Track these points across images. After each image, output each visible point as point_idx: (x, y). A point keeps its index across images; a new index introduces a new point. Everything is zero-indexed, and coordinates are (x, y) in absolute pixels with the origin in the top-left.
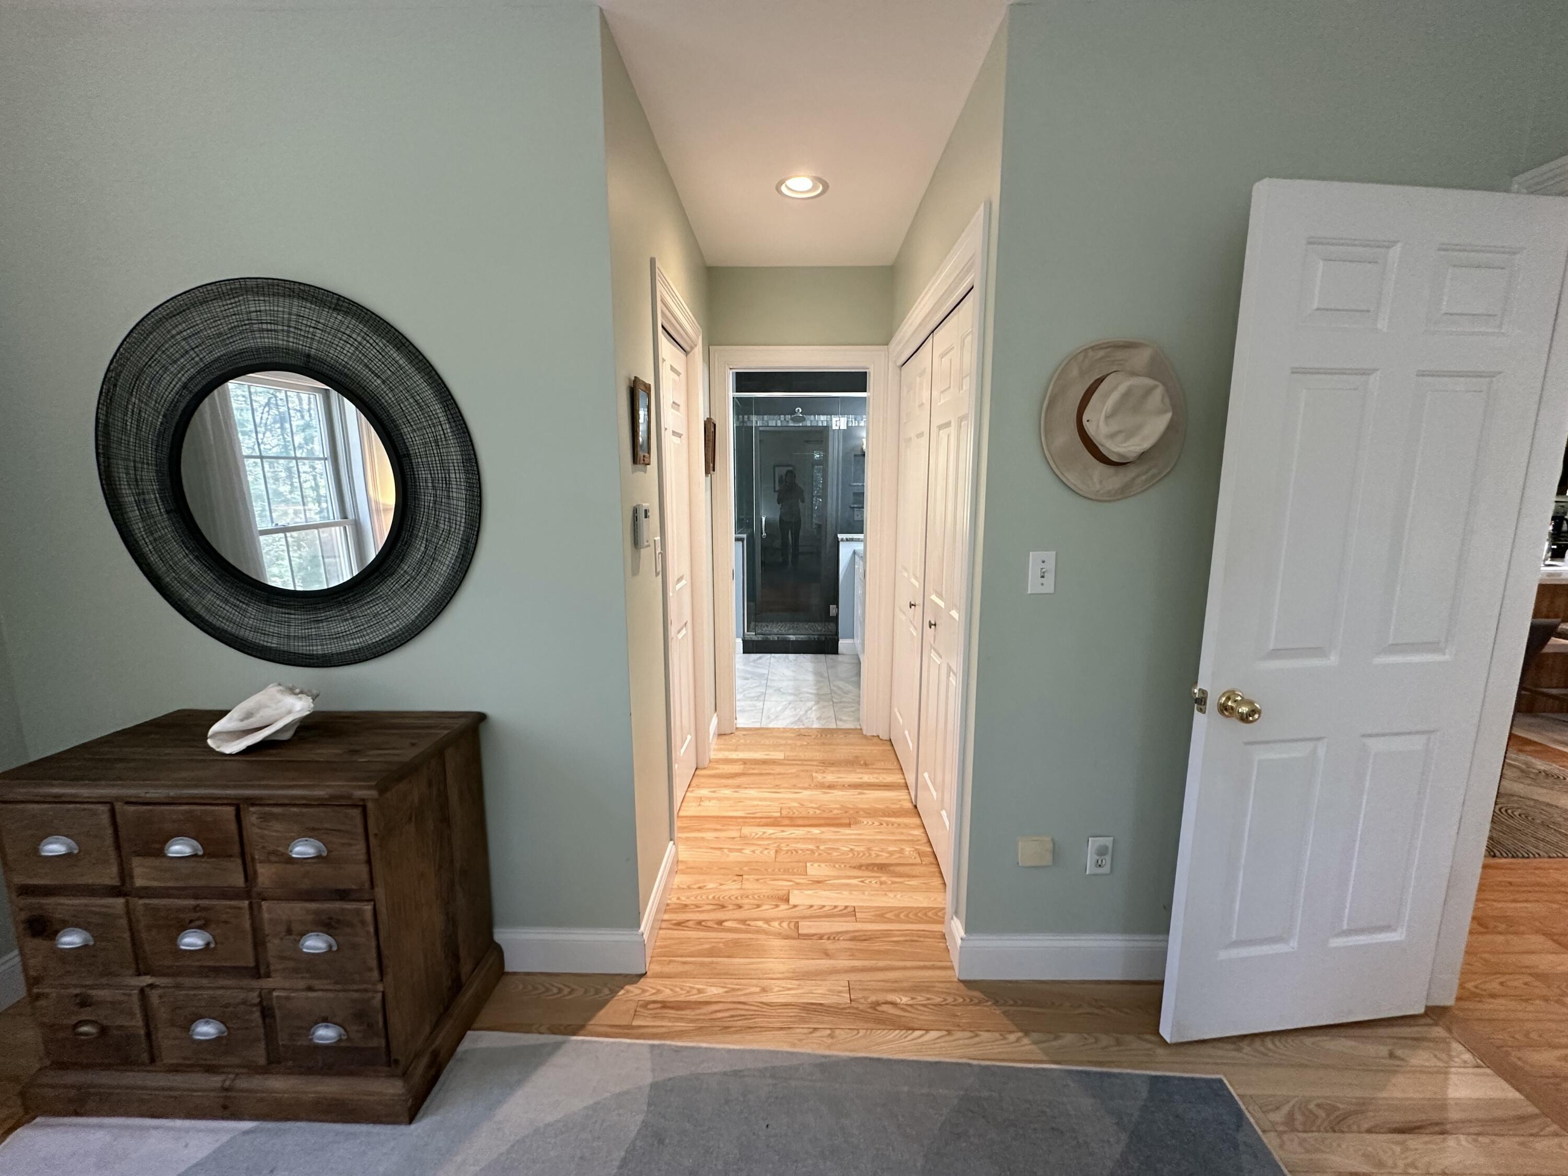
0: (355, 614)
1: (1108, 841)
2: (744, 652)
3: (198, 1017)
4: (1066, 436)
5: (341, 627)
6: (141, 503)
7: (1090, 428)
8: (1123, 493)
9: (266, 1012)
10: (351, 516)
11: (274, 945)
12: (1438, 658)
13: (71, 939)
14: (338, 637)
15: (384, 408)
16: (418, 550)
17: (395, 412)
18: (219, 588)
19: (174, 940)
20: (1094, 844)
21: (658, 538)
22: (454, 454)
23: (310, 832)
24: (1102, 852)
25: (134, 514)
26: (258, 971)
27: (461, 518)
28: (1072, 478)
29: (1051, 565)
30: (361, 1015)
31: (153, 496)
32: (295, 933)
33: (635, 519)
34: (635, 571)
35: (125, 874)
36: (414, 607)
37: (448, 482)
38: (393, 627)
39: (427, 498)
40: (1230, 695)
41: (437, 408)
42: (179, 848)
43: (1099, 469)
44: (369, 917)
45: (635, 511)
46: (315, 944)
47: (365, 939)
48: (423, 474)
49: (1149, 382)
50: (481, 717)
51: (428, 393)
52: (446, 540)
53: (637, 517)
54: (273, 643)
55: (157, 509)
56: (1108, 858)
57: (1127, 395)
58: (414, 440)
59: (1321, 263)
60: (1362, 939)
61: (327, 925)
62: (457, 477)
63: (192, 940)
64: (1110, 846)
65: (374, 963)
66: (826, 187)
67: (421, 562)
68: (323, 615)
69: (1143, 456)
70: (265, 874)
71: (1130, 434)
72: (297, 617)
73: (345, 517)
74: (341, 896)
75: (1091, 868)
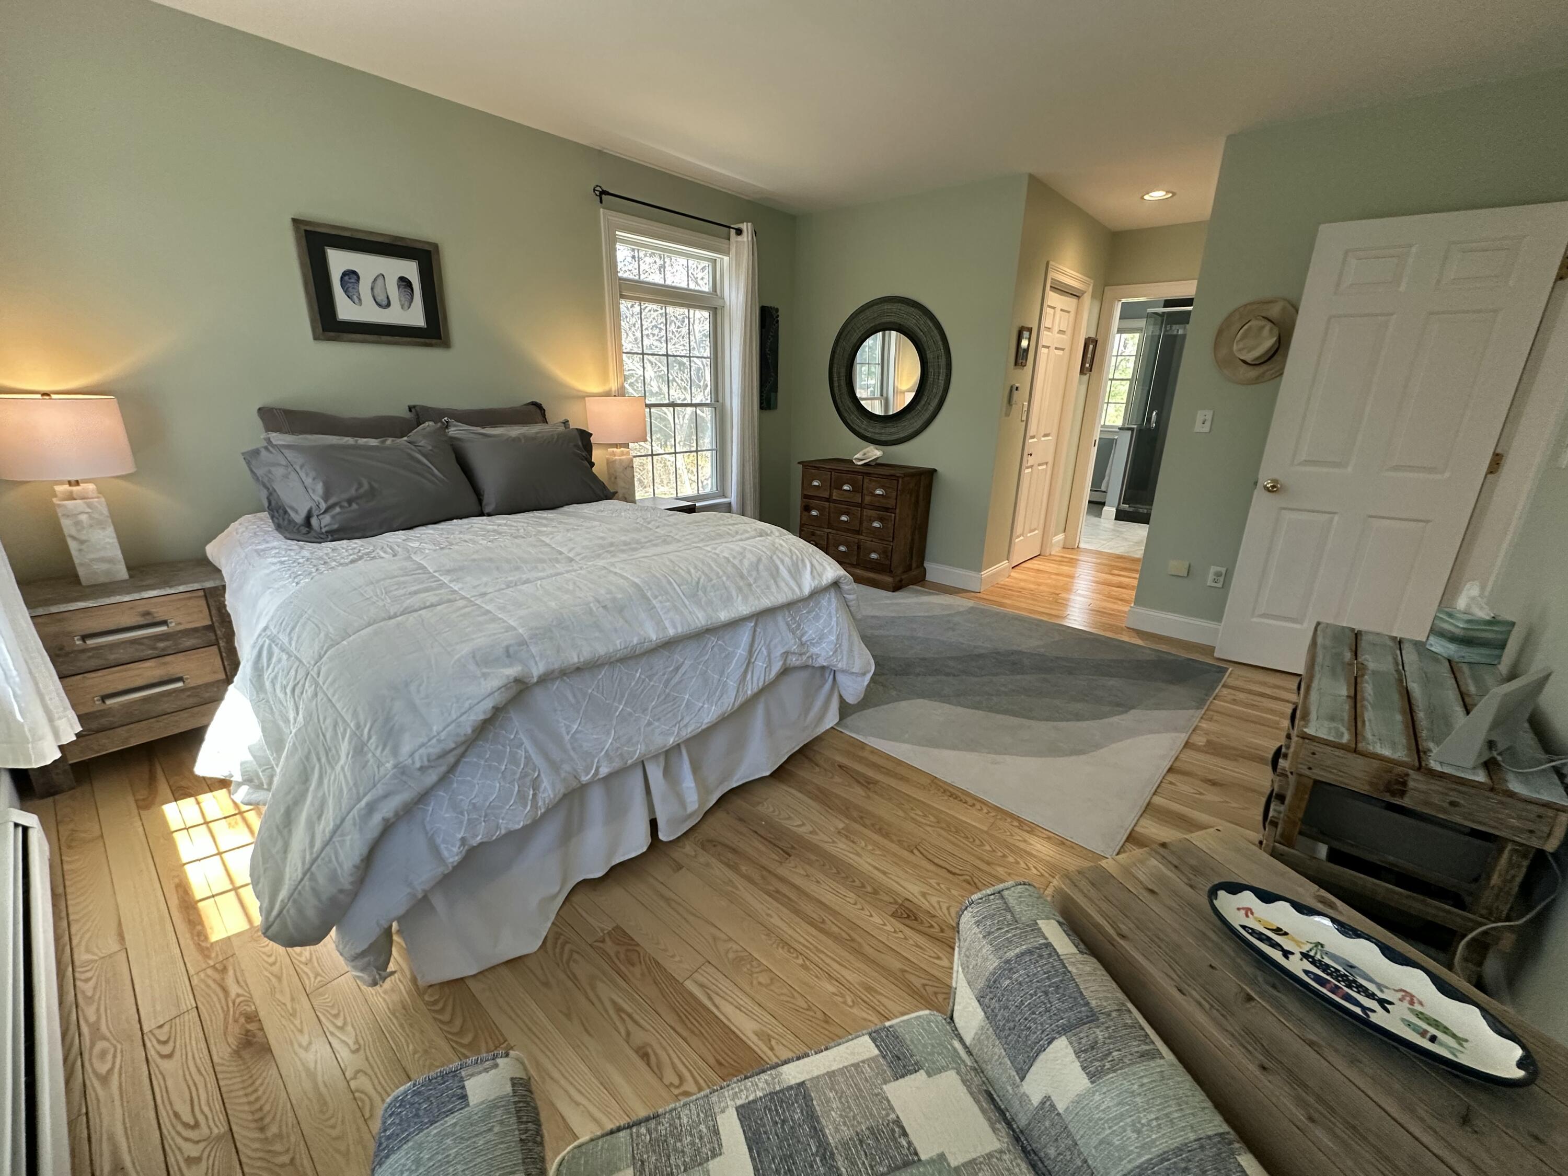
1: (1219, 569)
2: (1116, 519)
3: (841, 544)
4: (1226, 351)
5: (893, 430)
6: (839, 380)
8: (1259, 380)
10: (885, 395)
11: (865, 524)
12: (1428, 476)
13: (814, 513)
14: (891, 434)
17: (925, 345)
18: (856, 413)
19: (839, 517)
20: (1213, 569)
21: (1026, 403)
22: (943, 362)
23: (882, 487)
24: (1218, 574)
25: (836, 384)
26: (858, 532)
27: (941, 388)
28: (1227, 373)
29: (1209, 417)
30: (885, 552)
31: (843, 378)
32: (871, 520)
33: (1011, 390)
34: (1007, 415)
35: (831, 495)
36: (918, 424)
37: (939, 373)
38: (910, 431)
39: (931, 379)
40: (1269, 481)
41: (940, 343)
42: (846, 487)
43: (1244, 367)
45: (1012, 387)
46: (876, 524)
47: (890, 525)
48: (931, 370)
49: (1264, 323)
50: (935, 471)
52: (936, 396)
53: (1013, 389)
54: (869, 435)
55: (843, 383)
56: (1222, 579)
58: (930, 356)
61: (881, 519)
62: (943, 371)
63: (844, 518)
64: (1224, 573)
66: (1174, 194)
69: (1265, 362)
70: (867, 499)
71: (1251, 350)
72: (878, 425)
73: (882, 395)
74: (887, 509)
75: (1210, 582)
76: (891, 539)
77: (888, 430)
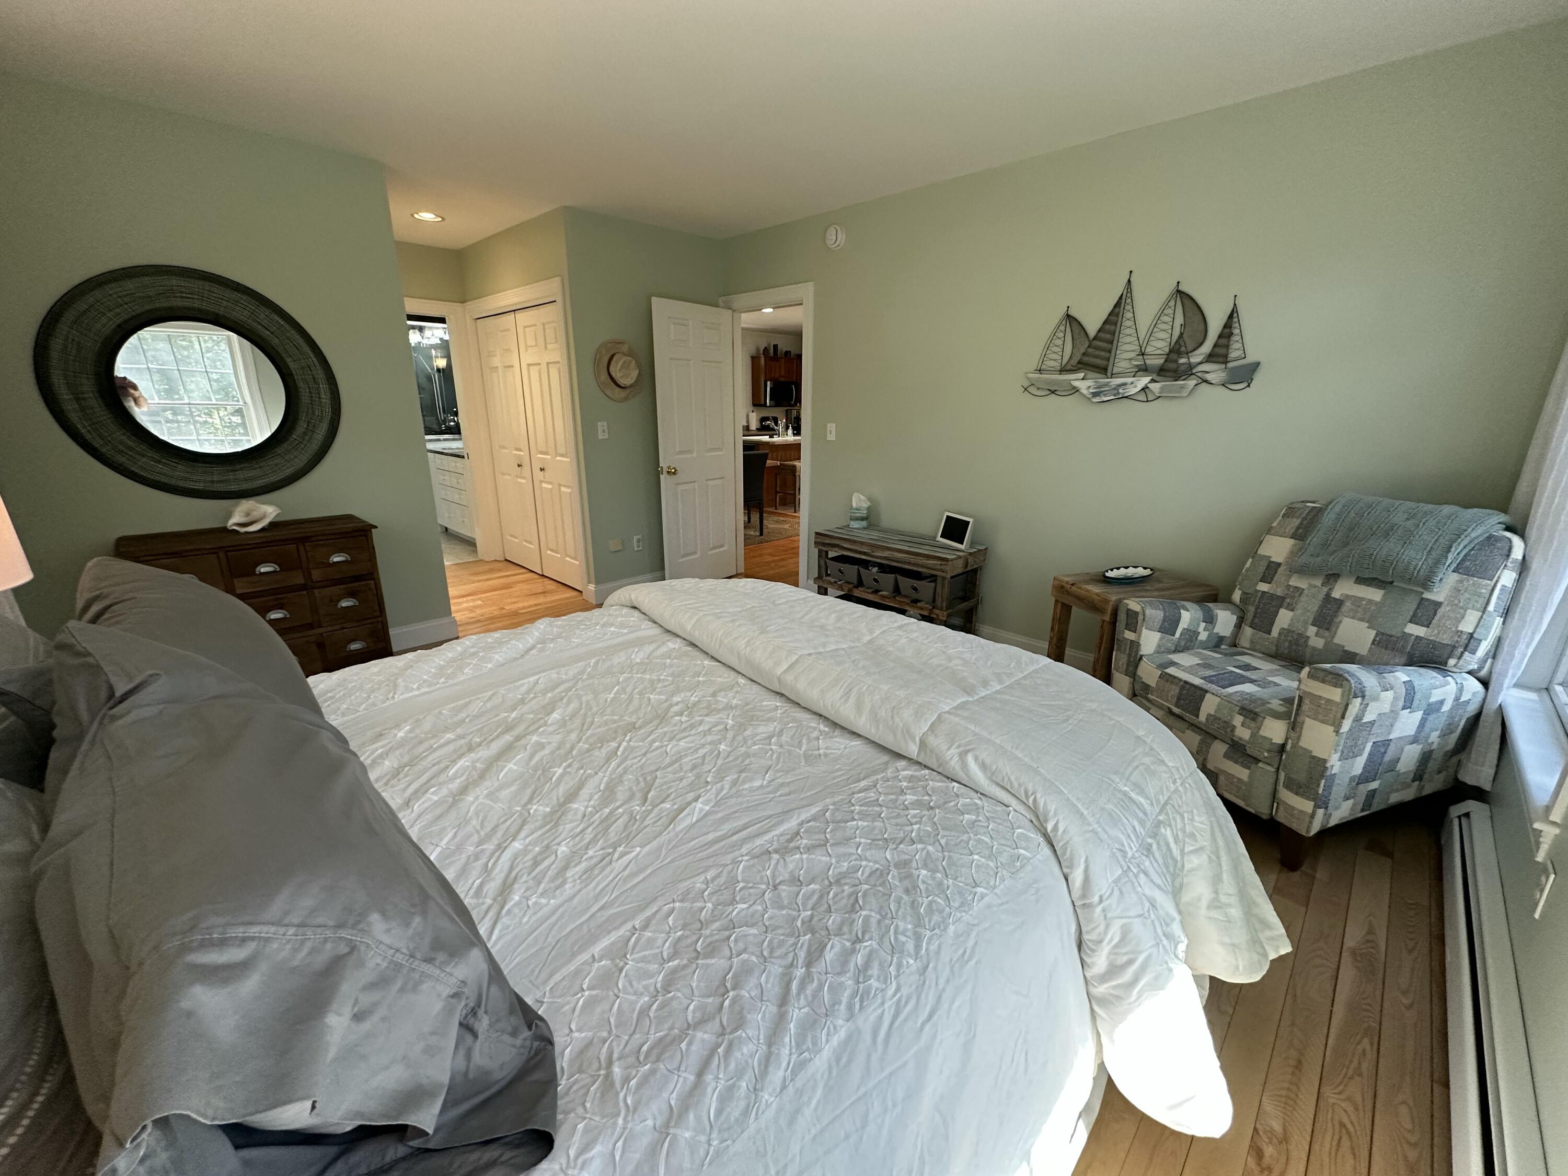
0: (262, 464)
1: (640, 537)
4: (604, 376)
7: (613, 374)
8: (626, 399)
9: (321, 645)
11: (323, 609)
12: (719, 453)
15: (273, 348)
16: (301, 427)
17: (280, 349)
20: (635, 538)
22: (320, 374)
23: (340, 550)
24: (638, 541)
26: (314, 625)
27: (328, 409)
28: (608, 392)
29: (605, 428)
30: (374, 634)
36: (301, 460)
37: (318, 389)
38: (289, 471)
39: (305, 399)
40: (669, 467)
41: (307, 349)
42: (265, 569)
43: (617, 389)
44: (373, 587)
46: (346, 603)
47: (371, 596)
49: (630, 358)
51: (301, 341)
52: (320, 421)
56: (641, 543)
57: (624, 363)
59: (672, 326)
60: (717, 550)
61: (352, 594)
62: (324, 387)
63: (276, 615)
65: (377, 608)
66: (443, 219)
67: (305, 434)
68: (238, 467)
69: (631, 386)
70: (316, 574)
71: (626, 376)
74: (357, 578)
75: (636, 549)
76: (378, 613)
77: (241, 475)
